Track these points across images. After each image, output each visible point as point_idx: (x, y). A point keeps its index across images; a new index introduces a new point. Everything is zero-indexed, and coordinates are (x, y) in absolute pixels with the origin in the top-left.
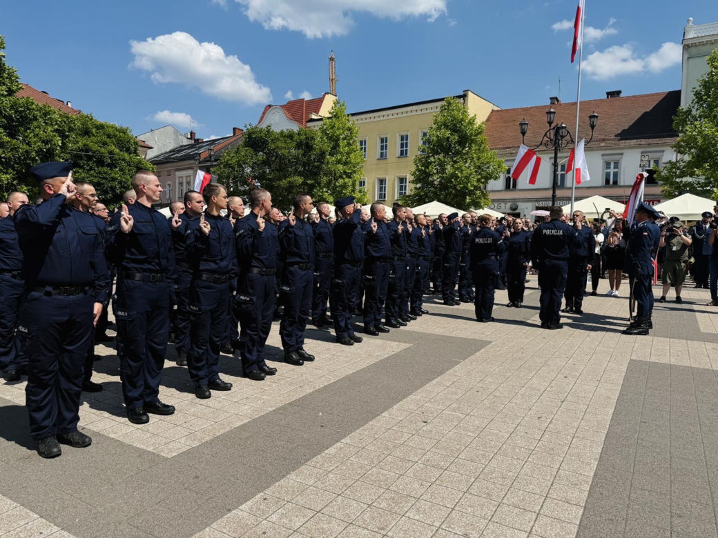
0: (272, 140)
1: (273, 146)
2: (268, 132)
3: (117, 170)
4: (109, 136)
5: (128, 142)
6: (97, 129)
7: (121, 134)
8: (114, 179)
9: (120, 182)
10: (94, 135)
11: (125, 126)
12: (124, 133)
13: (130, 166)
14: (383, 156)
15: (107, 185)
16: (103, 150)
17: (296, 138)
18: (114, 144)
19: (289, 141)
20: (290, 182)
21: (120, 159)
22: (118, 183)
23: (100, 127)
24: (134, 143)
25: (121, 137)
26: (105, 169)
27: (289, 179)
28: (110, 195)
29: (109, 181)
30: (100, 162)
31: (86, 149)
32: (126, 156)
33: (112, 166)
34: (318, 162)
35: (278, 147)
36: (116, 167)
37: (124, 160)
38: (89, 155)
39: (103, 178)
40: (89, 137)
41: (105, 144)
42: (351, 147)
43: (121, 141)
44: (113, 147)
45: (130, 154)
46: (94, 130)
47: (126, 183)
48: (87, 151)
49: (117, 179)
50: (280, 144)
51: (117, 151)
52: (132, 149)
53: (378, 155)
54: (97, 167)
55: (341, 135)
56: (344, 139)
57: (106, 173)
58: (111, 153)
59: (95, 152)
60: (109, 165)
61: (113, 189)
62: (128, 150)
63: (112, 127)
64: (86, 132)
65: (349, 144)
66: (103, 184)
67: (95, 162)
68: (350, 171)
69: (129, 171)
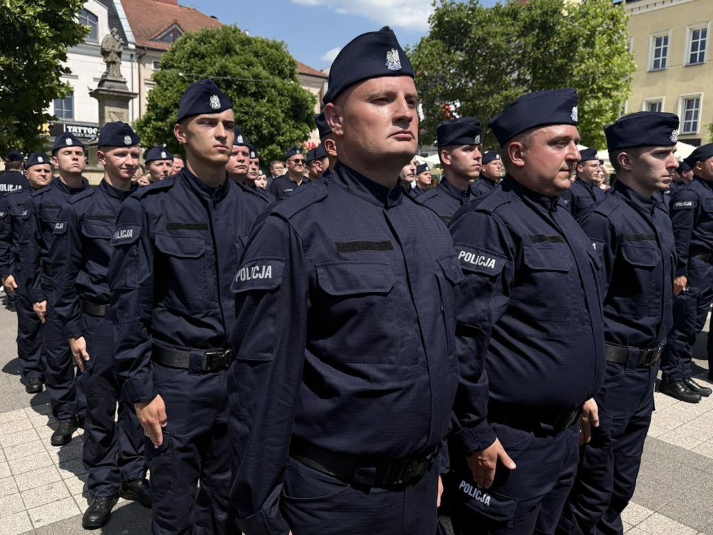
0: (479, 23)
1: (480, 33)
2: (473, 10)
3: (265, 101)
4: (256, 55)
5: (282, 61)
6: (243, 45)
7: (273, 50)
8: (259, 114)
9: (268, 119)
10: (237, 53)
11: (278, 40)
12: (277, 50)
13: (282, 95)
14: (659, 66)
15: (251, 123)
16: (246, 73)
17: (523, 15)
18: (263, 65)
19: (509, 21)
20: (507, 98)
21: (268, 86)
22: (266, 120)
23: (247, 42)
24: (290, 62)
25: (272, 54)
26: (248, 100)
27: (504, 93)
28: (254, 137)
29: (254, 117)
30: (242, 90)
31: (224, 71)
32: (277, 80)
33: (257, 96)
34: (563, 57)
35: (489, 33)
36: (263, 97)
37: (274, 87)
38: (228, 80)
39: (246, 113)
40: (231, 56)
41: (250, 64)
42: (613, 47)
43: (272, 60)
44: (261, 68)
45: (283, 78)
46: (237, 47)
47: (275, 119)
48: (225, 74)
49: (263, 114)
50: (493, 28)
51: (264, 73)
52: (287, 71)
53: (650, 65)
54: (239, 98)
55: (599, 26)
56: (603, 33)
57: (249, 106)
58: (256, 76)
59: (235, 76)
60: (253, 95)
61: (258, 128)
62: (281, 73)
63: (262, 42)
64: (228, 50)
65: (610, 42)
66: (246, 121)
67: (235, 90)
68: (610, 86)
69: (281, 102)
